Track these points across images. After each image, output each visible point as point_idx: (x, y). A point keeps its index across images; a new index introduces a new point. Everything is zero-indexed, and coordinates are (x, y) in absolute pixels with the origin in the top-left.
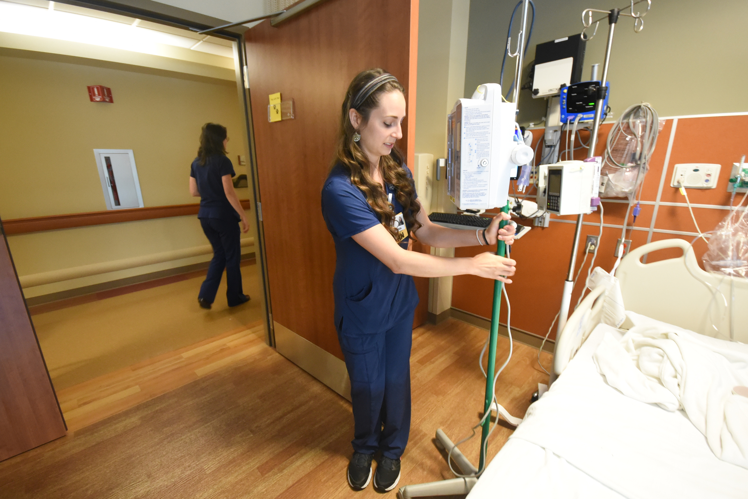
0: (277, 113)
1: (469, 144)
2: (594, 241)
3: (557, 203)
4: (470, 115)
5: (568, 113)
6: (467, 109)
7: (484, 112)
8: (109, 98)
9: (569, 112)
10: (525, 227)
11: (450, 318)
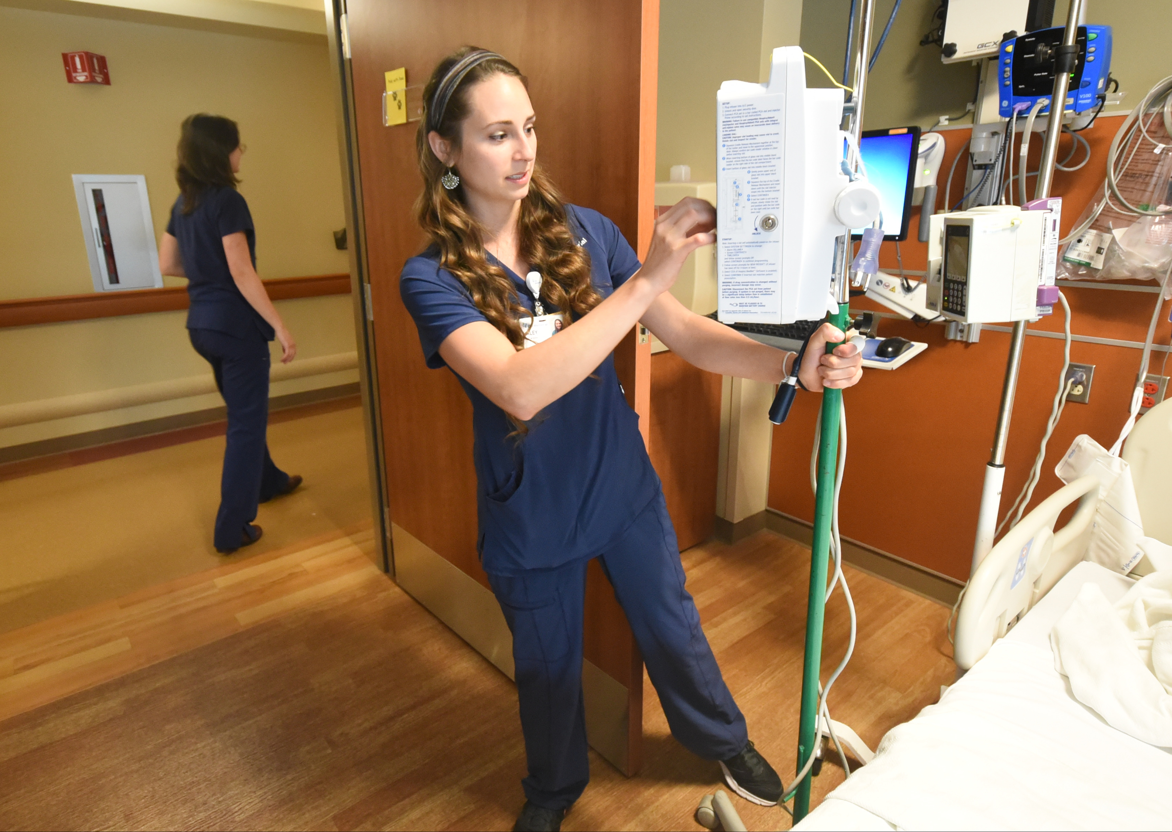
0: (400, 108)
1: (735, 183)
2: (1082, 376)
3: (961, 298)
4: (735, 119)
5: (1016, 97)
6: (727, 106)
7: (765, 111)
8: (101, 76)
9: (1019, 94)
10: (913, 343)
11: (765, 529)
